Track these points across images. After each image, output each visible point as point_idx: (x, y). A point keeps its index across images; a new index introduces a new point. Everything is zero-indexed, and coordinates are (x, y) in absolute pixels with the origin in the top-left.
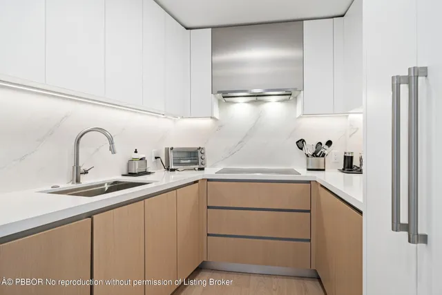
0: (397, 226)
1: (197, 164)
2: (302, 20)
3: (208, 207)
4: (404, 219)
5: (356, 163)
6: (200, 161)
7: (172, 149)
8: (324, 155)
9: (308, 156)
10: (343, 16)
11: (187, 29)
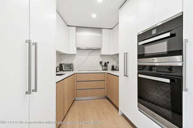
0: (125, 76)
1: (71, 69)
2: (102, 28)
3: (77, 81)
4: (125, 75)
5: (115, 68)
6: (72, 68)
7: (64, 64)
8: (107, 66)
9: (103, 66)
10: (112, 29)
11: (68, 26)
